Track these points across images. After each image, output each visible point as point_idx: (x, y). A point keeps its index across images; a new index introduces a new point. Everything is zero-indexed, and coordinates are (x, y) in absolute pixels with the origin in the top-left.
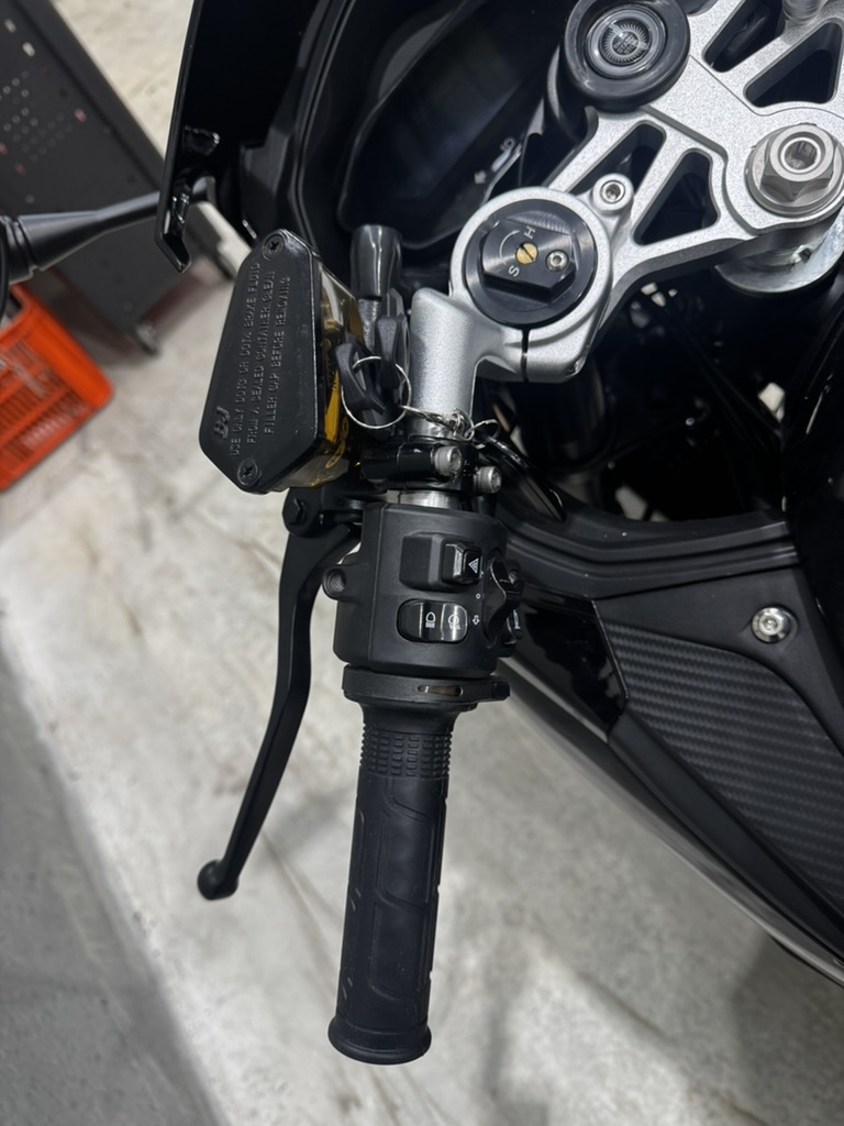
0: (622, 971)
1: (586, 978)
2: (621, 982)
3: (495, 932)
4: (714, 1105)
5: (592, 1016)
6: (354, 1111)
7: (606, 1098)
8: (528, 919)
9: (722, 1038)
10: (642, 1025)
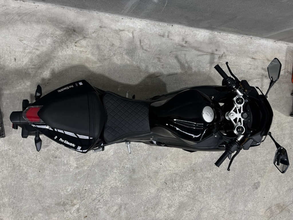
0: (174, 77)
1: (177, 74)
2: (174, 76)
3: (186, 69)
4: (161, 75)
5: (174, 71)
6: (185, 42)
7: (168, 66)
8: (185, 73)
9: (164, 80)
10: (170, 75)
